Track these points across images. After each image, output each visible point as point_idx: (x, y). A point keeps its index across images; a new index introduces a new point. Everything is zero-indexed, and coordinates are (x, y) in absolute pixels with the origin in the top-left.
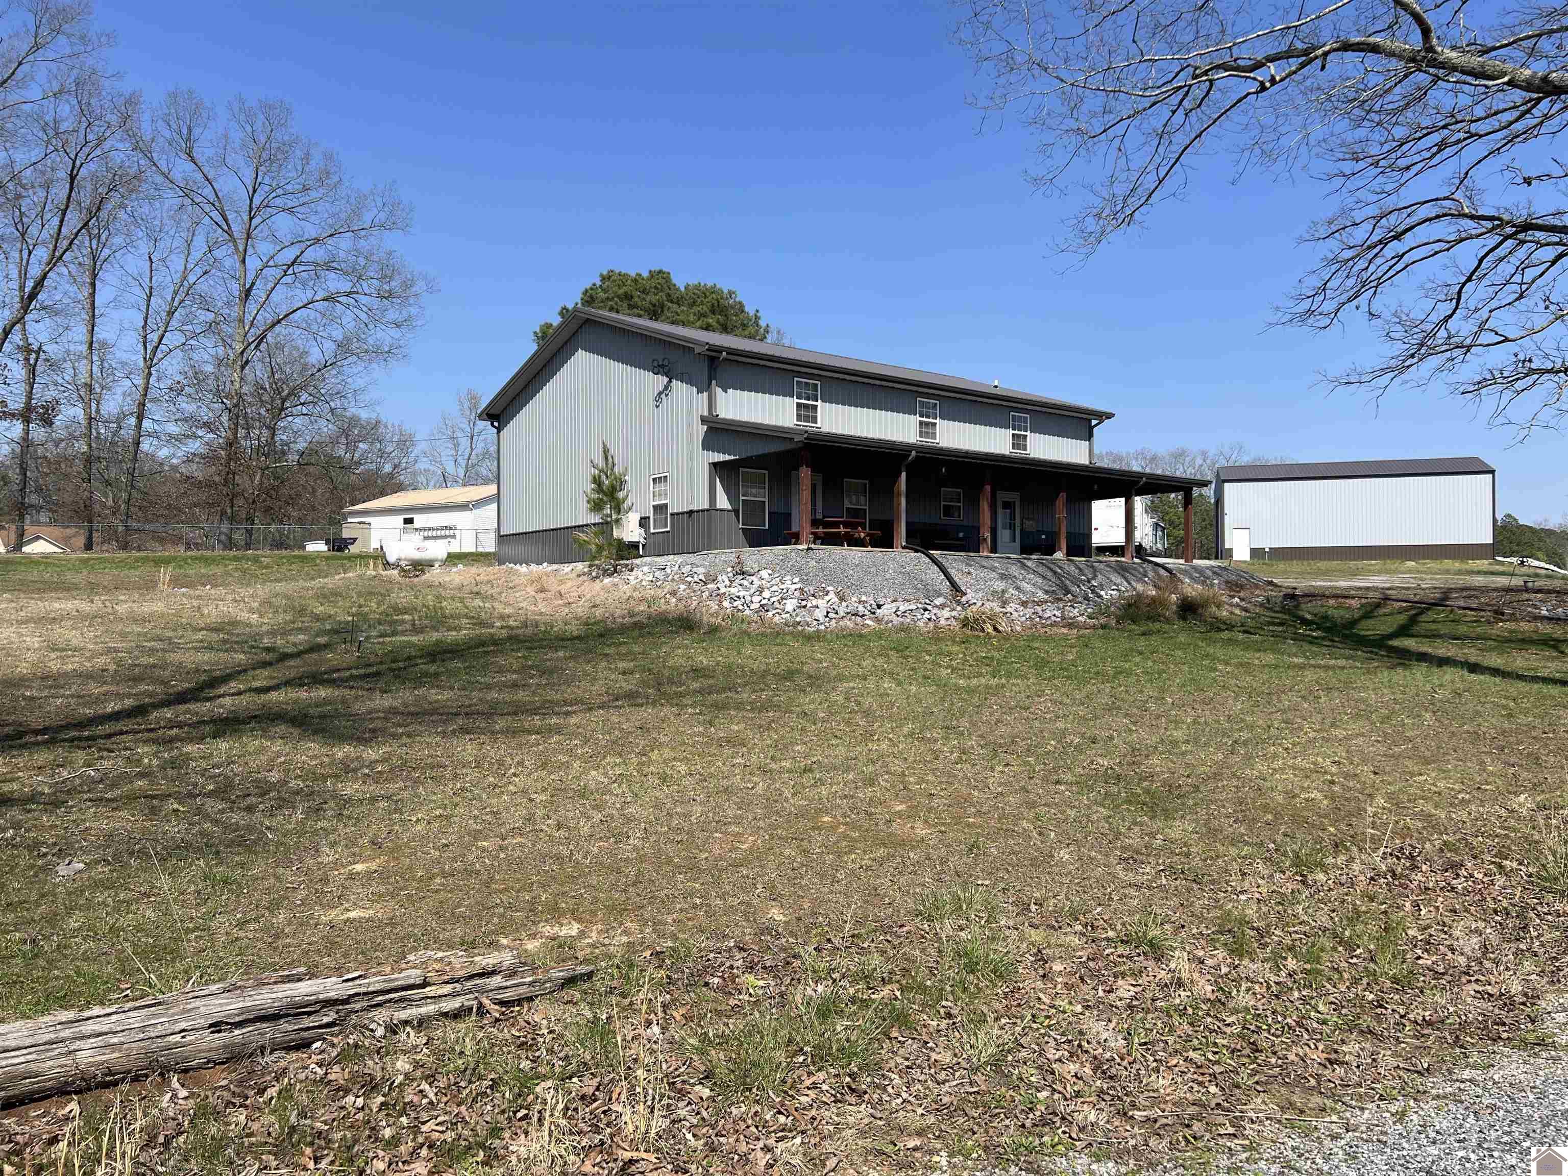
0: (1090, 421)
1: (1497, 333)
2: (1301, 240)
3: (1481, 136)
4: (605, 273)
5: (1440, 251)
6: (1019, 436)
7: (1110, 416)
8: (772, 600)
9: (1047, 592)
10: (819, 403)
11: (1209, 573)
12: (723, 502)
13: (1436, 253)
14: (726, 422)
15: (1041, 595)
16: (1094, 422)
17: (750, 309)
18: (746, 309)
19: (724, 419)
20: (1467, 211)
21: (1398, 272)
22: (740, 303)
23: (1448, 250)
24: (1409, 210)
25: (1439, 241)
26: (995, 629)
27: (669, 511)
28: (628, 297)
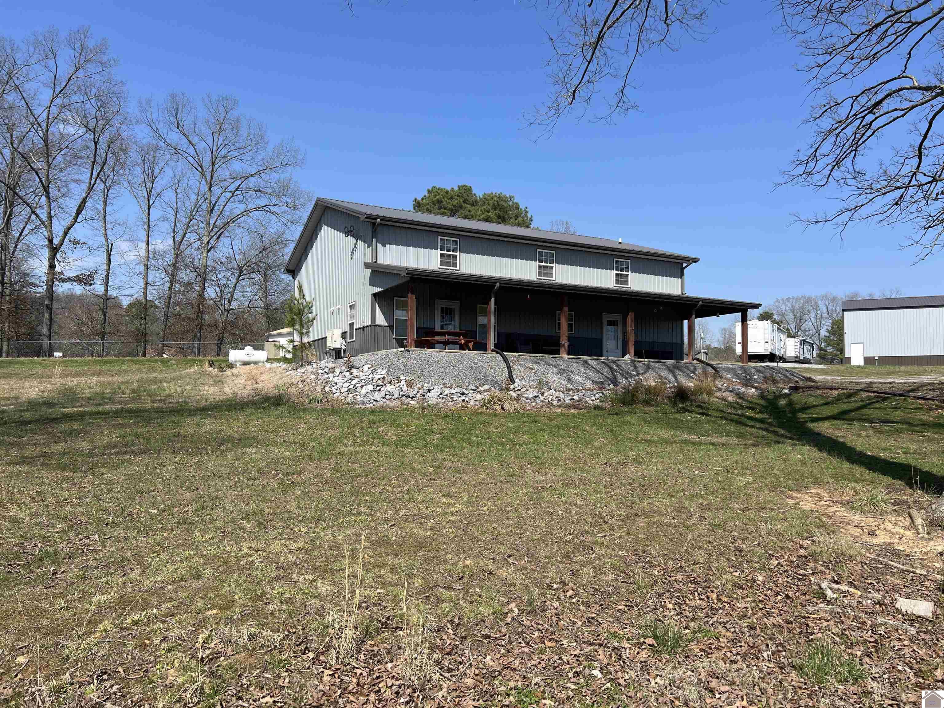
0: (682, 264)
1: (925, 175)
2: (806, 121)
3: (919, 24)
4: (430, 189)
5: (898, 118)
6: (621, 275)
7: (696, 260)
8: (357, 385)
9: (594, 382)
10: (458, 254)
11: (753, 371)
12: (381, 320)
13: (895, 119)
14: (382, 266)
15: (589, 384)
16: (685, 265)
17: (522, 207)
18: (521, 207)
19: (382, 265)
20: (916, 84)
21: (869, 137)
22: (517, 204)
23: (903, 116)
24: (876, 89)
25: (896, 110)
26: (502, 408)
27: (355, 327)
28: (439, 202)
